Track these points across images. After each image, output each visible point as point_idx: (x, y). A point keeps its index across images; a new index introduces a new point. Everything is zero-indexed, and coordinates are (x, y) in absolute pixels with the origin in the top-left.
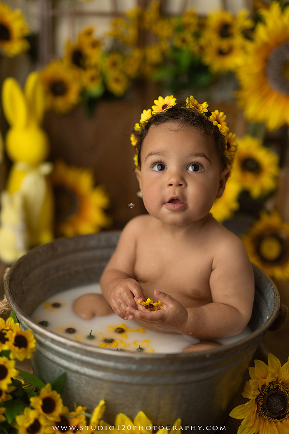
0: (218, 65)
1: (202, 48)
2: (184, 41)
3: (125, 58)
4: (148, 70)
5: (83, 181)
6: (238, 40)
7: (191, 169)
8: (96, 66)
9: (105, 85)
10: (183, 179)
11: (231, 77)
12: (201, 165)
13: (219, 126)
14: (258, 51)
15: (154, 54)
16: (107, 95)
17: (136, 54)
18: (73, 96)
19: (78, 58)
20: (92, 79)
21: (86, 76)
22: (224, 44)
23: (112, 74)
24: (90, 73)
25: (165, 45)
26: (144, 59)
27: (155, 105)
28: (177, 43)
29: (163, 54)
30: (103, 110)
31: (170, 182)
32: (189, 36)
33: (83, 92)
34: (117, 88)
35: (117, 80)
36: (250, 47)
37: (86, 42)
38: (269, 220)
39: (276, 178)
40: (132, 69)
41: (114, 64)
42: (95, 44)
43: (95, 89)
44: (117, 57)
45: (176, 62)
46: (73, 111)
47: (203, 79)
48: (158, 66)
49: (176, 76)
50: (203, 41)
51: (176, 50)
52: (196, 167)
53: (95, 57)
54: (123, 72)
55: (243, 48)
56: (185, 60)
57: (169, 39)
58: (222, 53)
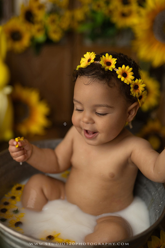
0: (120, 22)
1: (111, 12)
2: (99, 6)
3: (61, 17)
4: (75, 24)
5: (33, 97)
6: (134, 7)
8: (41, 22)
9: (47, 34)
11: (129, 31)
14: (148, 15)
15: (79, 14)
16: (48, 41)
17: (67, 14)
18: (26, 42)
19: (29, 16)
20: (39, 30)
21: (34, 29)
22: (126, 9)
23: (51, 28)
24: (37, 27)
25: (87, 9)
26: (73, 18)
27: (84, 58)
28: (95, 7)
29: (86, 15)
30: (45, 50)
32: (102, 3)
33: (32, 39)
34: (55, 37)
35: (55, 32)
36: (143, 12)
37: (35, 5)
38: (153, 125)
39: (158, 98)
40: (65, 24)
41: (53, 21)
42: (41, 7)
43: (40, 37)
44: (55, 17)
45: (93, 20)
46: (26, 51)
47: (111, 32)
48: (81, 22)
49: (93, 29)
50: (111, 7)
51: (94, 12)
53: (40, 15)
54: (59, 26)
55: (139, 13)
56: (99, 19)
57: (90, 5)
58: (124, 15)
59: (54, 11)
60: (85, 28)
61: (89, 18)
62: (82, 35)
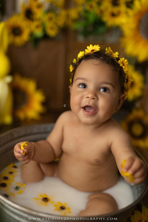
0: (110, 21)
1: (101, 12)
2: (91, 6)
3: (57, 15)
4: (70, 22)
5: (30, 86)
6: (123, 8)
7: (102, 90)
8: (39, 19)
9: (44, 30)
10: (96, 95)
11: (118, 30)
12: (108, 89)
13: (124, 67)
14: (135, 15)
15: (73, 13)
16: (46, 36)
17: (63, 13)
18: (25, 36)
19: (29, 14)
20: (37, 27)
21: (33, 25)
22: (115, 10)
23: (49, 25)
24: (35, 23)
25: (80, 9)
26: (68, 16)
27: (88, 49)
28: (87, 8)
29: (79, 14)
30: (43, 45)
31: (87, 96)
32: (94, 4)
33: (31, 34)
34: (52, 33)
35: (52, 28)
36: (131, 12)
37: (34, 5)
38: (137, 114)
39: (142, 90)
40: (61, 22)
41: (50, 19)
42: (39, 6)
43: (39, 33)
44: (52, 15)
45: (86, 19)
46: (25, 45)
47: (101, 29)
48: (75, 21)
49: (86, 27)
50: (103, 7)
51: (86, 12)
52: (105, 89)
53: (39, 14)
54: (56, 24)
55: (127, 13)
56: (91, 18)
57: (83, 5)
58: (113, 15)
59: (51, 10)
60: (78, 26)
61: (83, 17)
62: (76, 32)
